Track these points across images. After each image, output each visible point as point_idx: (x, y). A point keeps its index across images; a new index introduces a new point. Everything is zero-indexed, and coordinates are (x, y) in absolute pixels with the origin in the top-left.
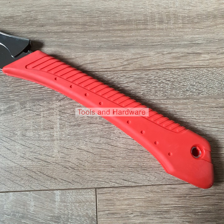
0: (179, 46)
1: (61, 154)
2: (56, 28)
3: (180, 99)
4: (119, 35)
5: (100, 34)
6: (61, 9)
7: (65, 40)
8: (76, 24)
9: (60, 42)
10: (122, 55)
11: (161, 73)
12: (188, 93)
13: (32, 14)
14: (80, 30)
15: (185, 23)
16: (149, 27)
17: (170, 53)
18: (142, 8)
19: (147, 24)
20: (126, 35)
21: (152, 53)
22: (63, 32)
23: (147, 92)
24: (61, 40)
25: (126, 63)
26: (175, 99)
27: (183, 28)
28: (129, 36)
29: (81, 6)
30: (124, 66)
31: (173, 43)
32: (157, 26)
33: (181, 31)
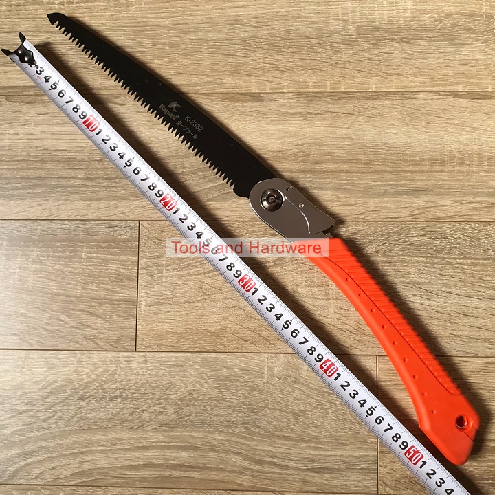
0: (482, 194)
1: (337, 315)
2: (333, 166)
3: (479, 259)
4: (409, 177)
5: (386, 176)
6: (339, 143)
7: (344, 182)
8: (358, 162)
9: (338, 184)
10: (412, 203)
11: (458, 227)
12: (490, 253)
13: (305, 148)
14: (362, 170)
15: (492, 166)
16: (446, 169)
17: (470, 203)
18: (439, 144)
19: (444, 166)
20: (418, 178)
21: (448, 202)
22: (342, 171)
23: (442, 248)
24: (339, 182)
25: (416, 212)
26: (473, 258)
27: (488, 172)
28: (421, 180)
29: (364, 140)
30: (413, 215)
31: (475, 190)
32: (457, 168)
33: (486, 176)
